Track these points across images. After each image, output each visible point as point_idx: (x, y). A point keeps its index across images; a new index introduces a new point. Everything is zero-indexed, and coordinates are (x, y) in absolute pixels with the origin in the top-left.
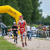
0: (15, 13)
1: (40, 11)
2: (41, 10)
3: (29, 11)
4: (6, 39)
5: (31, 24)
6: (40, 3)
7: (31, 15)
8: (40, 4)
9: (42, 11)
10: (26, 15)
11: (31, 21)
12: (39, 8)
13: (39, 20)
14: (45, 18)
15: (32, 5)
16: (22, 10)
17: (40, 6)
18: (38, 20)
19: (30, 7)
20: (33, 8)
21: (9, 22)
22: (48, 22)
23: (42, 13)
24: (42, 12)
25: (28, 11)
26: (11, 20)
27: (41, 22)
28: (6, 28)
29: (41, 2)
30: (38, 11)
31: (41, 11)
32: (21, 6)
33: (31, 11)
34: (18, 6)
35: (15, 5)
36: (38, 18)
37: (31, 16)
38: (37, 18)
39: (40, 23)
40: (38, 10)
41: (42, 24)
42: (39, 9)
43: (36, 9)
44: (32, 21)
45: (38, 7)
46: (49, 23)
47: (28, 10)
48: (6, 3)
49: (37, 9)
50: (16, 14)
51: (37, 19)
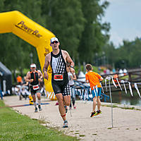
0: (36, 34)
1: (103, 28)
2: (105, 24)
3: (73, 27)
4: (11, 107)
5: (79, 64)
6: (103, 6)
7: (78, 38)
8: (104, 9)
9: (110, 27)
10: (65, 39)
11: (78, 55)
12: (101, 19)
13: (100, 55)
14: (116, 48)
15: (80, 10)
16: (54, 24)
17: (103, 15)
18: (97, 54)
19: (75, 16)
20: (83, 19)
21: (15, 58)
22: (126, 58)
23: (109, 34)
24: (108, 30)
25: (69, 28)
26: (22, 53)
27: (106, 59)
28: (9, 76)
29: (107, 3)
30: (98, 26)
31: (107, 27)
32: (50, 14)
33: (77, 29)
34: (42, 14)
35: (35, 10)
36: (98, 47)
37: (78, 41)
38: (95, 47)
39: (105, 61)
40: (99, 24)
41: (108, 65)
42: (100, 21)
43: (92, 22)
44: (80, 56)
45: (98, 17)
46: (127, 62)
47: (70, 24)
48: (9, 5)
49: (94, 22)
50: (38, 36)
51: (95, 51)
